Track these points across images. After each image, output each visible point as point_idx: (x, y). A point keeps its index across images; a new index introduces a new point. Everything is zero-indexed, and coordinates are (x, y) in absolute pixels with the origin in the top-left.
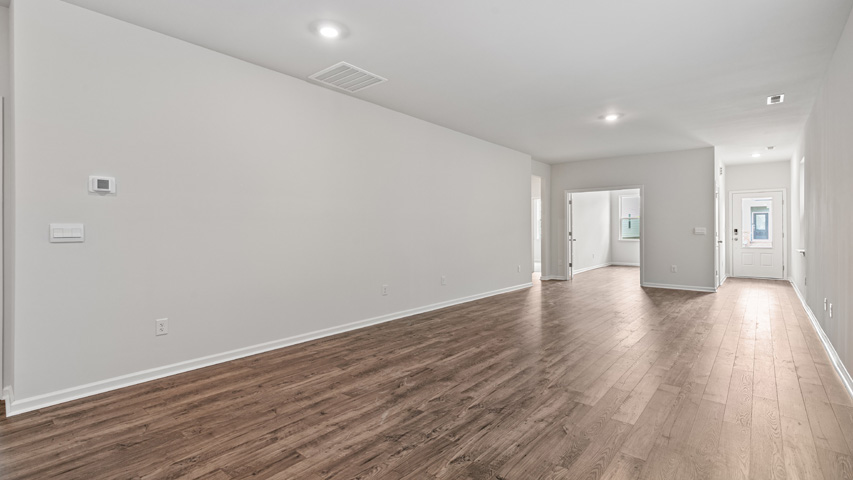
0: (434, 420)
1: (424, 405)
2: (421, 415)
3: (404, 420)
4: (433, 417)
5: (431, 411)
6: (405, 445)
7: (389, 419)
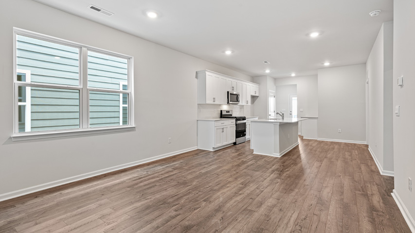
0: (197, 197)
1: (203, 205)
2: (204, 199)
3: (211, 197)
4: (198, 199)
5: (199, 202)
6: (208, 189)
7: (219, 197)
